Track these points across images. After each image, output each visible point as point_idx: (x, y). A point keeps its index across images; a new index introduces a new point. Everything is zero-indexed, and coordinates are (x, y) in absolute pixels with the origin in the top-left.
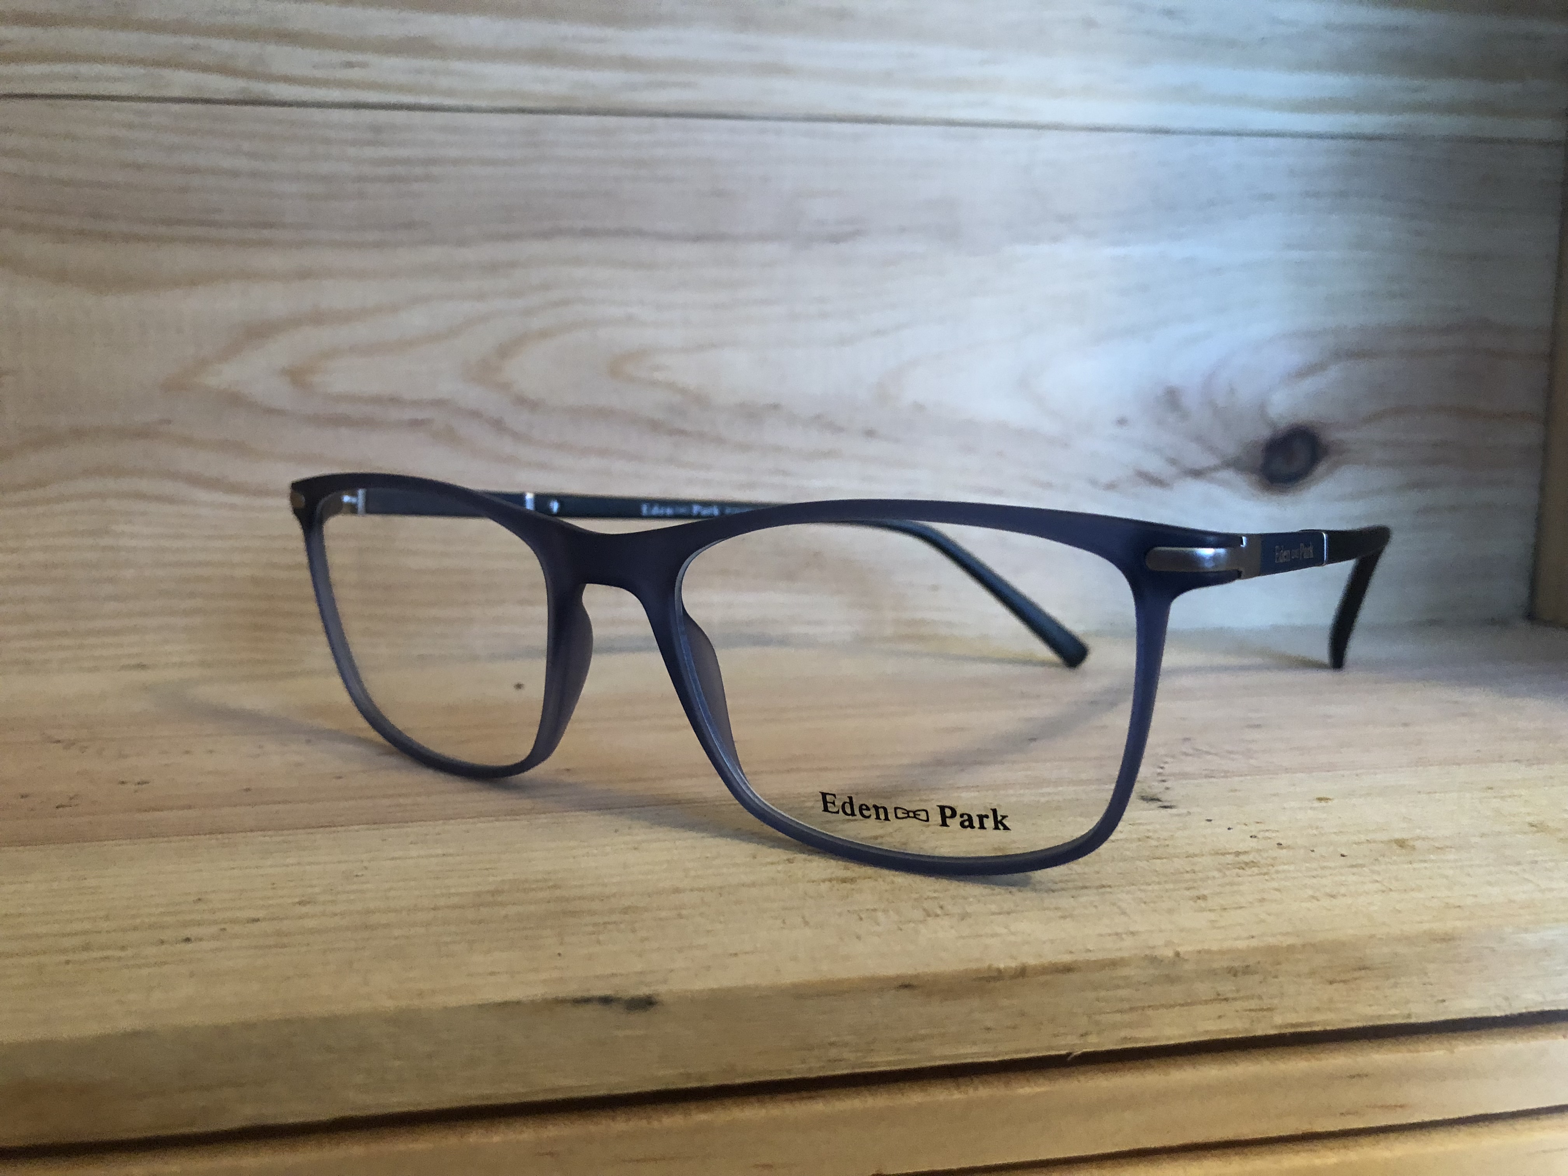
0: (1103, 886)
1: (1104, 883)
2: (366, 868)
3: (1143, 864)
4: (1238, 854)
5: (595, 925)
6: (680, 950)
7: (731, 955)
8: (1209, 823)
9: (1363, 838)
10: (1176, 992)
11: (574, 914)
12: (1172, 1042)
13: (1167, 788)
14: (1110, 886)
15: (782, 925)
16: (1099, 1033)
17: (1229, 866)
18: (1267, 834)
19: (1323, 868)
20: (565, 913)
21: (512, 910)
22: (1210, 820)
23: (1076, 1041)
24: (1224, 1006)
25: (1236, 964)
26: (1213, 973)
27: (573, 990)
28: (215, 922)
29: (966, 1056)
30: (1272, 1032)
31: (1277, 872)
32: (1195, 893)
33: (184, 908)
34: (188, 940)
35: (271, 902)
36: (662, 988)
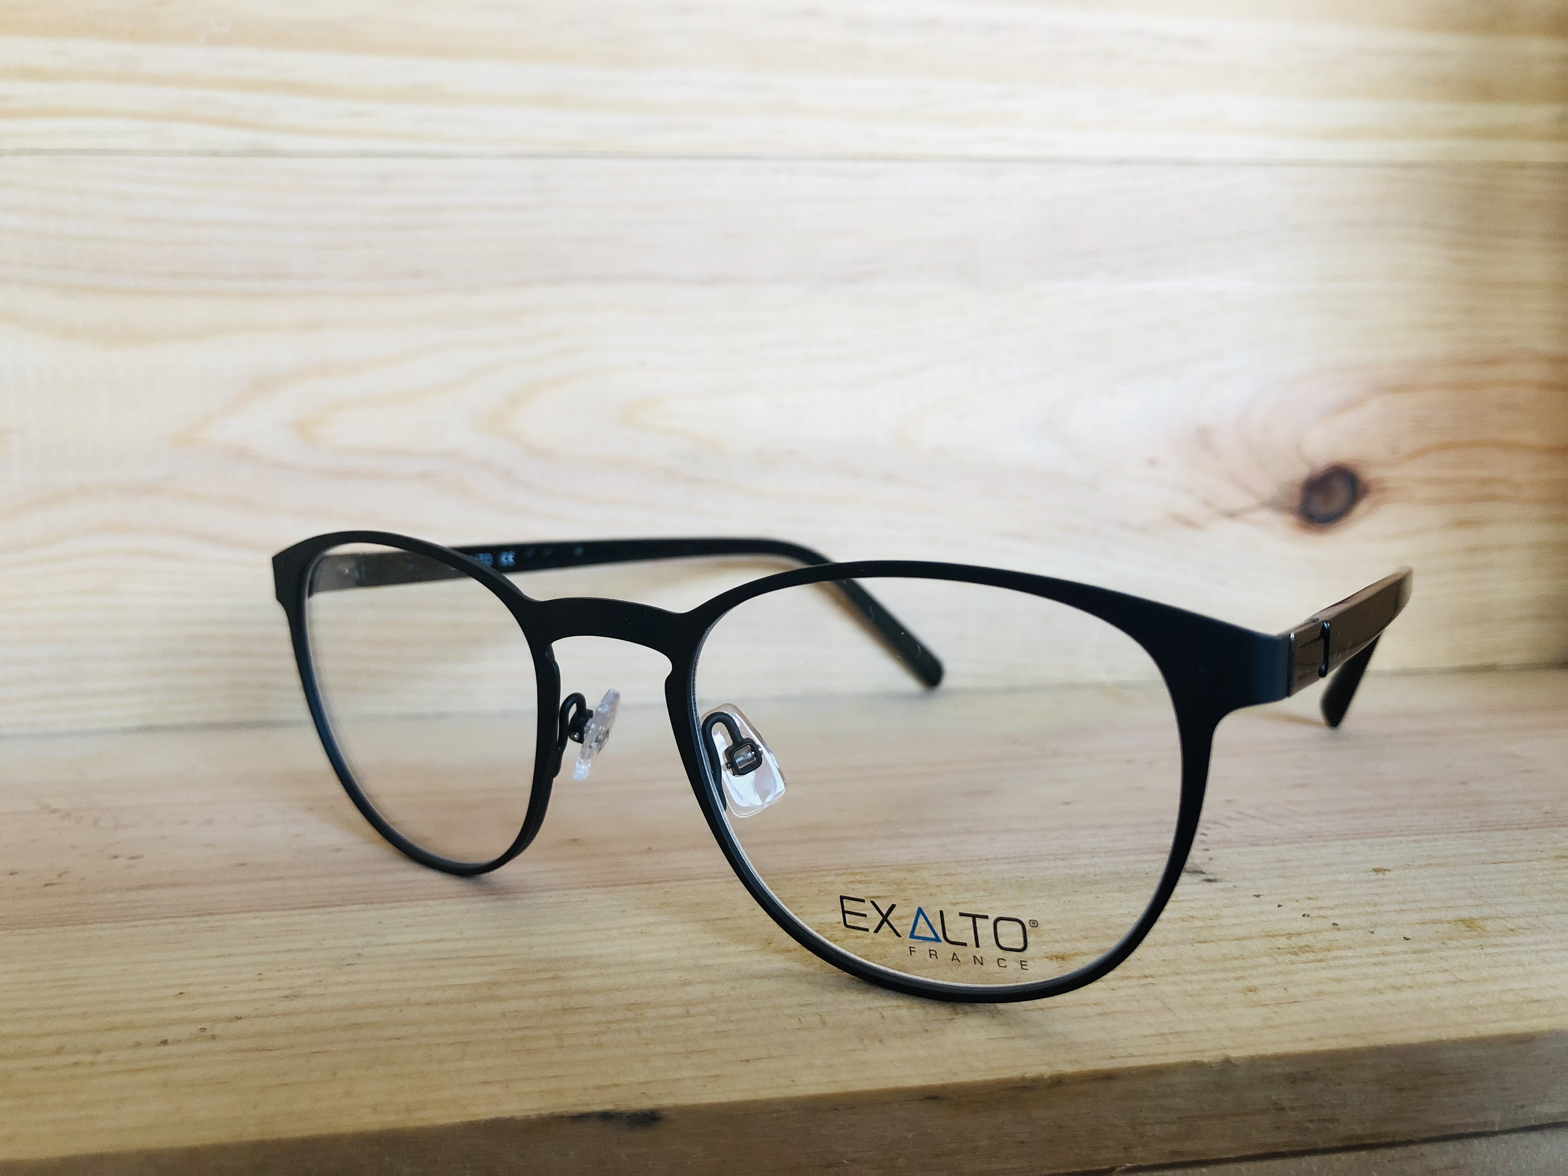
2: (359, 955)
3: (1189, 948)
4: (1290, 936)
5: (596, 1024)
6: (687, 1055)
7: (742, 1061)
8: (1257, 899)
9: (1427, 916)
10: (1228, 1101)
11: (573, 1010)
13: (1211, 859)
14: (1152, 976)
15: (798, 1025)
16: (1144, 1146)
17: (1282, 951)
18: (1321, 912)
19: (1384, 954)
20: (566, 1010)
21: (510, 1006)
22: (1258, 896)
23: (1119, 1154)
24: (1281, 1116)
25: (1295, 1071)
26: (1269, 1081)
27: (570, 1103)
28: (194, 1020)
30: (1335, 1144)
31: (1335, 958)
32: (1247, 984)
33: (165, 1004)
34: (165, 1042)
35: (256, 996)
36: (666, 1102)
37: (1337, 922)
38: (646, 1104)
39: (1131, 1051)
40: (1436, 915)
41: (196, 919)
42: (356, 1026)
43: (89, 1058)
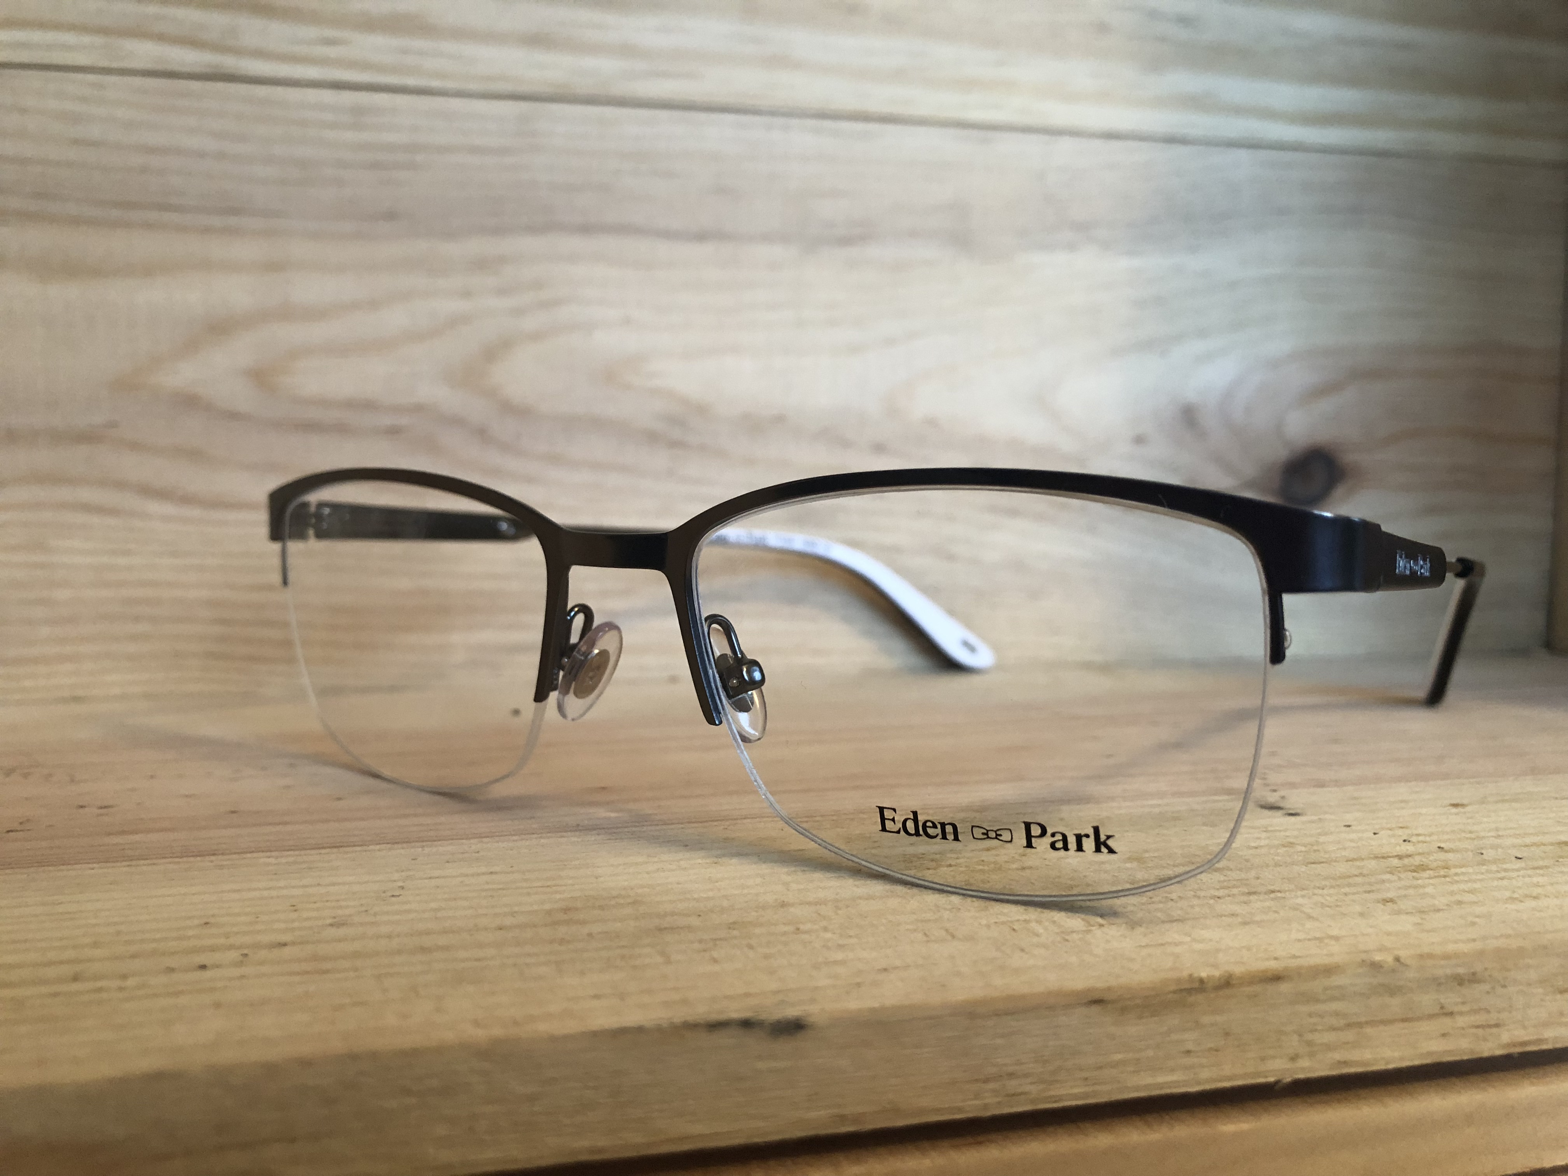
0: (1273, 892)
1: (1272, 888)
2: (402, 888)
3: (1304, 868)
4: (1400, 857)
5: (700, 941)
6: (816, 967)
7: (879, 970)
8: (1348, 828)
9: (1528, 840)
10: (1395, 1004)
11: (672, 929)
12: (1391, 1066)
13: (1283, 797)
14: (1279, 891)
15: (925, 939)
16: (1312, 1055)
17: (1399, 869)
18: (1421, 838)
19: (1506, 870)
20: (660, 930)
21: (596, 928)
22: (1349, 826)
23: (1289, 1065)
24: (1447, 1021)
25: (1461, 971)
26: (1437, 983)
27: (701, 1011)
28: (231, 947)
29: (1161, 1086)
30: (1499, 1052)
31: (1457, 874)
32: (1380, 896)
33: (191, 933)
34: (203, 967)
35: (296, 924)
37: (1442, 845)
38: (791, 1012)
39: (1294, 953)
41: (199, 858)
42: (423, 950)
43: (116, 984)
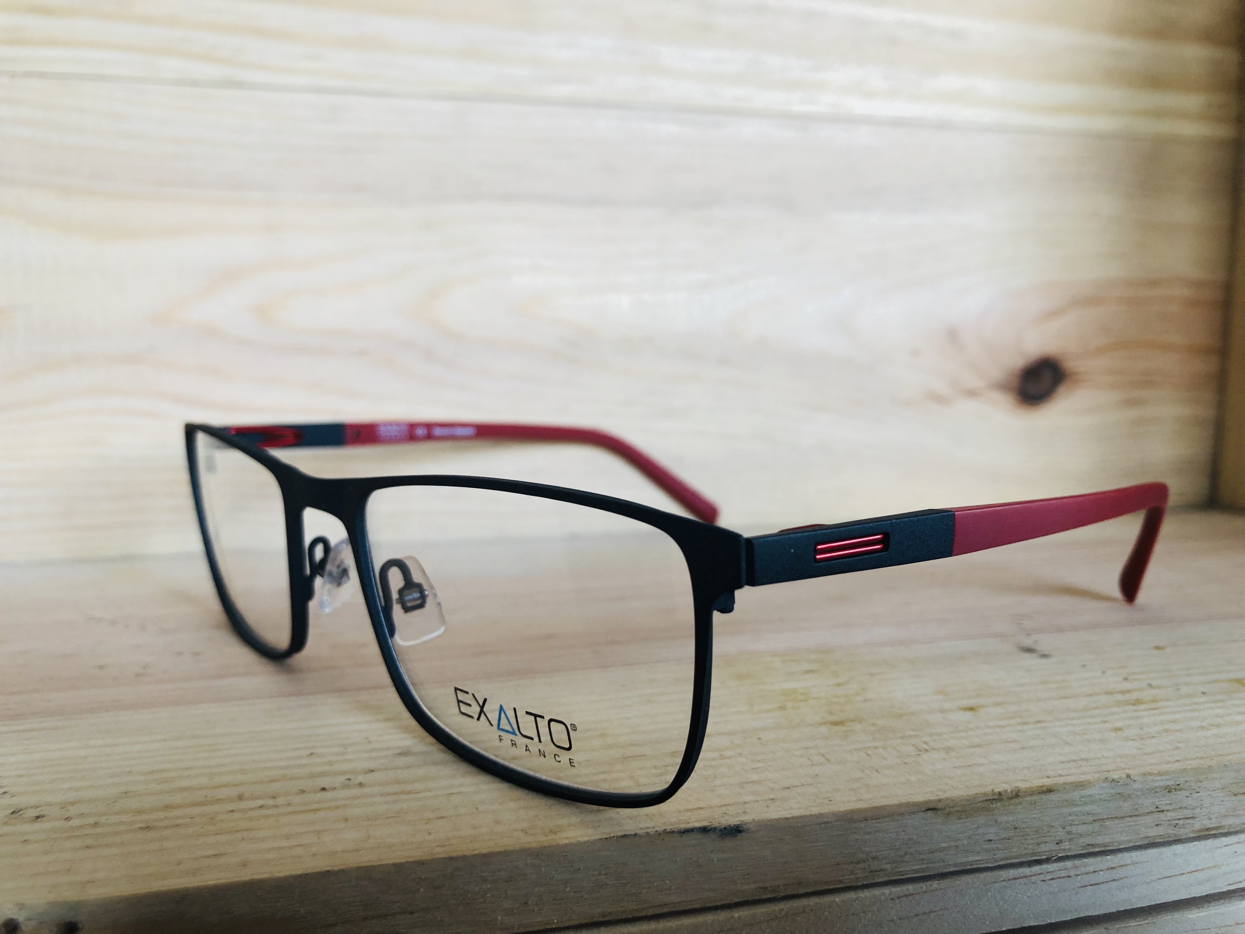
1: (1037, 719)
3: (1057, 703)
4: (1123, 692)
6: (741, 785)
7: (784, 788)
9: (1209, 678)
10: (1126, 807)
13: (1035, 641)
14: (1043, 722)
16: (1070, 840)
17: (1122, 702)
18: (1135, 677)
19: (1195, 703)
22: (1084, 666)
24: (1160, 816)
26: (1154, 791)
28: (337, 773)
32: (1112, 726)
34: (323, 789)
36: (746, 818)
37: (1151, 682)
38: (733, 821)
39: (1059, 772)
40: (1215, 677)
43: (270, 802)
